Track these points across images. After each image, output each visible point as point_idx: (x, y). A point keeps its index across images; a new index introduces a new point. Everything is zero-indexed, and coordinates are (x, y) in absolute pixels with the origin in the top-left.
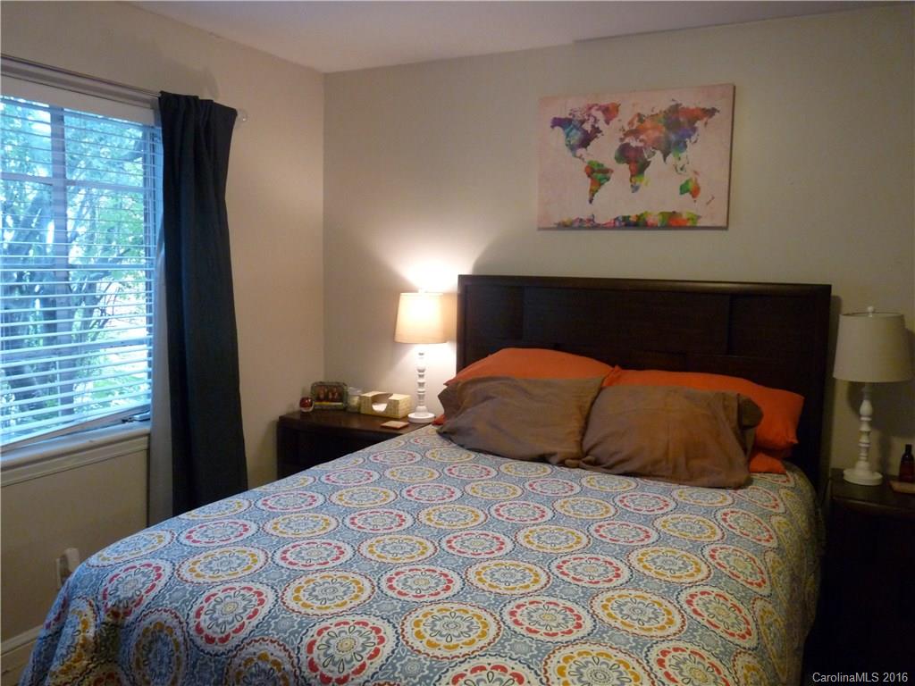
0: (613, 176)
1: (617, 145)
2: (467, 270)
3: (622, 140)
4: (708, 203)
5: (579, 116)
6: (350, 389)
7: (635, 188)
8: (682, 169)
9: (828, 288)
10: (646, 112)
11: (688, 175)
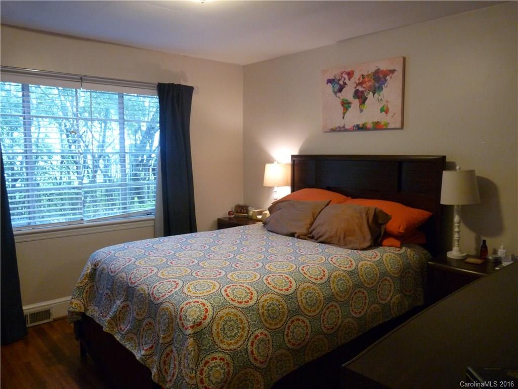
0: (352, 106)
1: (353, 91)
2: (296, 152)
3: (355, 88)
4: (392, 117)
5: (338, 77)
6: (250, 208)
7: (361, 111)
8: (381, 100)
9: (444, 157)
10: (365, 74)
11: (384, 103)
